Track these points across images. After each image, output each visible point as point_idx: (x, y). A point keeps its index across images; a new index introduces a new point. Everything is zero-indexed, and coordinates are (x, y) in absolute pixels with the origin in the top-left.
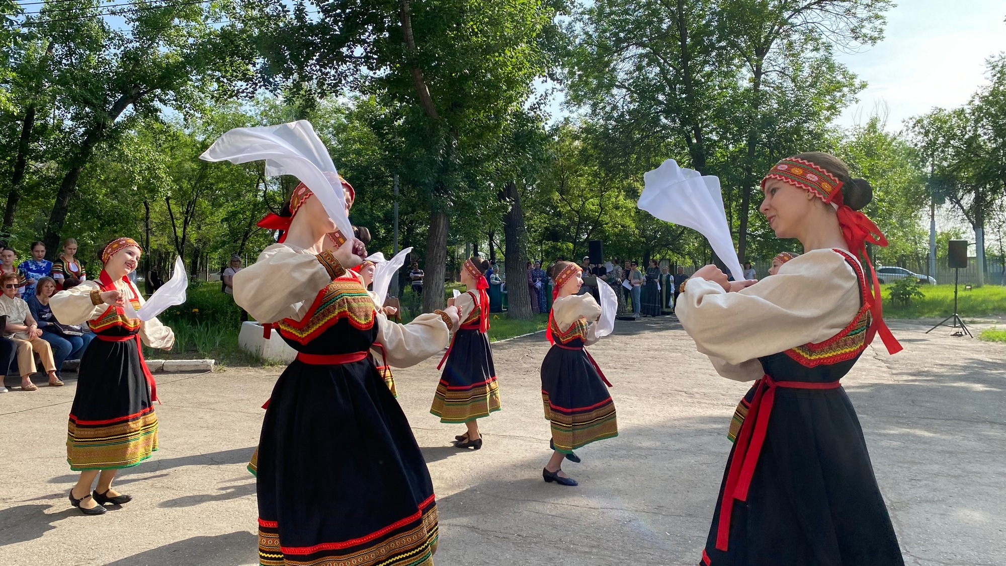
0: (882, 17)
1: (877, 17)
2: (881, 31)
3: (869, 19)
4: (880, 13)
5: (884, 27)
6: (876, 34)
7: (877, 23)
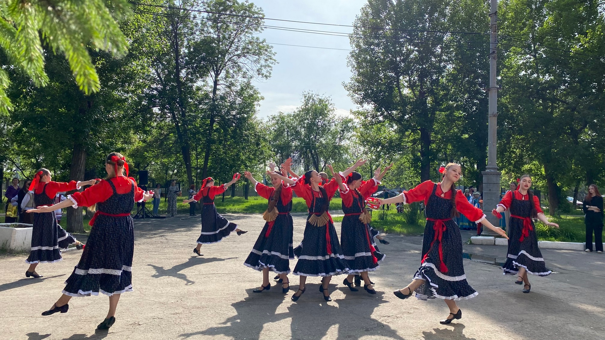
0: (270, 67)
1: (269, 66)
2: (270, 73)
3: (265, 66)
4: (270, 65)
5: (271, 71)
6: (268, 74)
7: (269, 69)
